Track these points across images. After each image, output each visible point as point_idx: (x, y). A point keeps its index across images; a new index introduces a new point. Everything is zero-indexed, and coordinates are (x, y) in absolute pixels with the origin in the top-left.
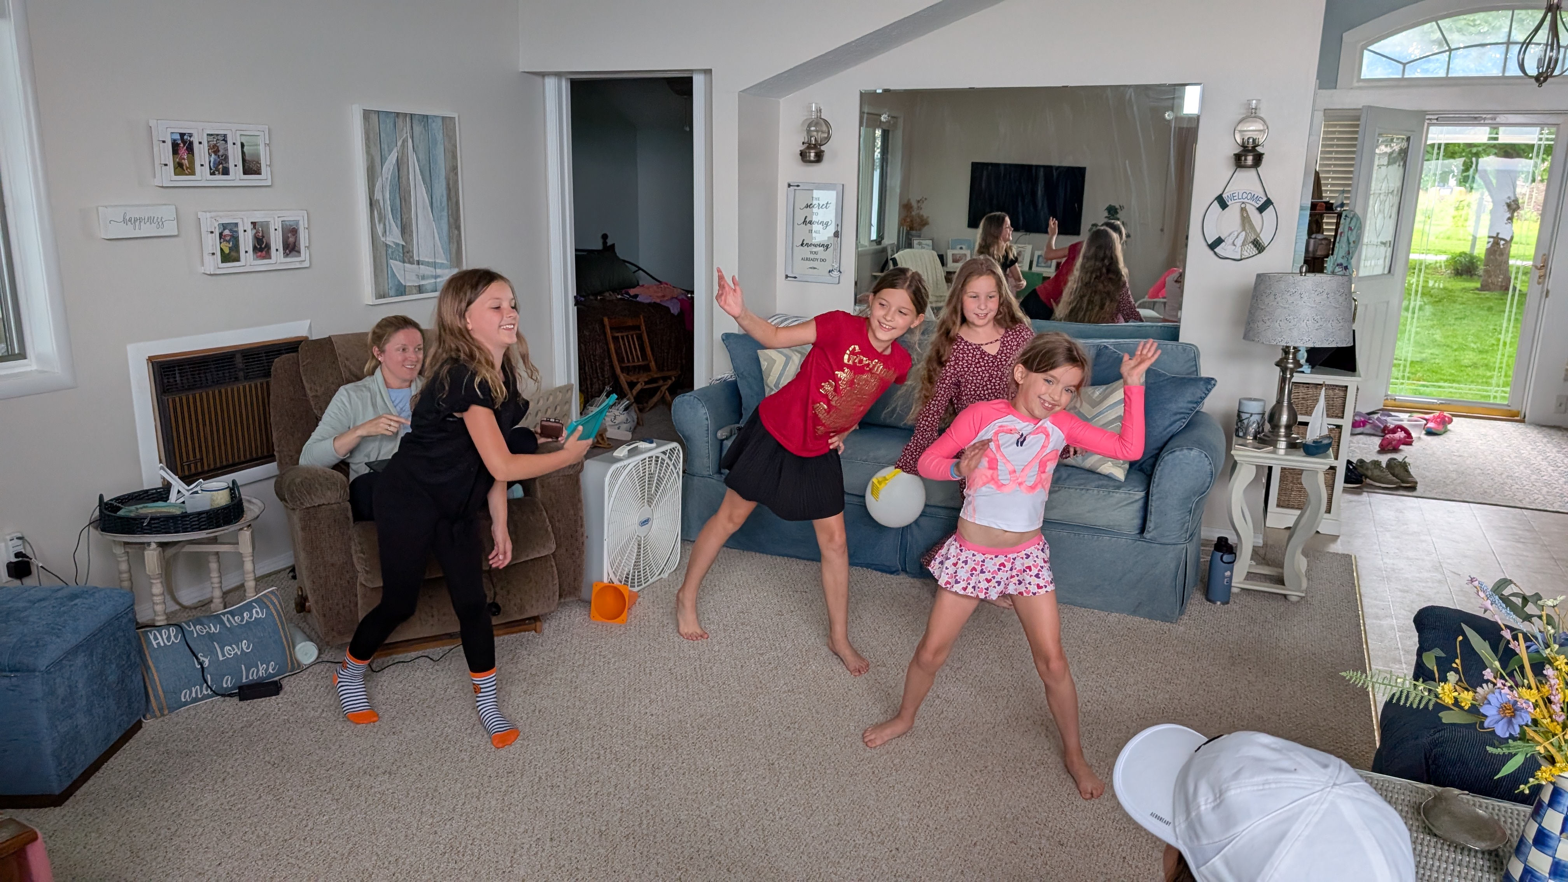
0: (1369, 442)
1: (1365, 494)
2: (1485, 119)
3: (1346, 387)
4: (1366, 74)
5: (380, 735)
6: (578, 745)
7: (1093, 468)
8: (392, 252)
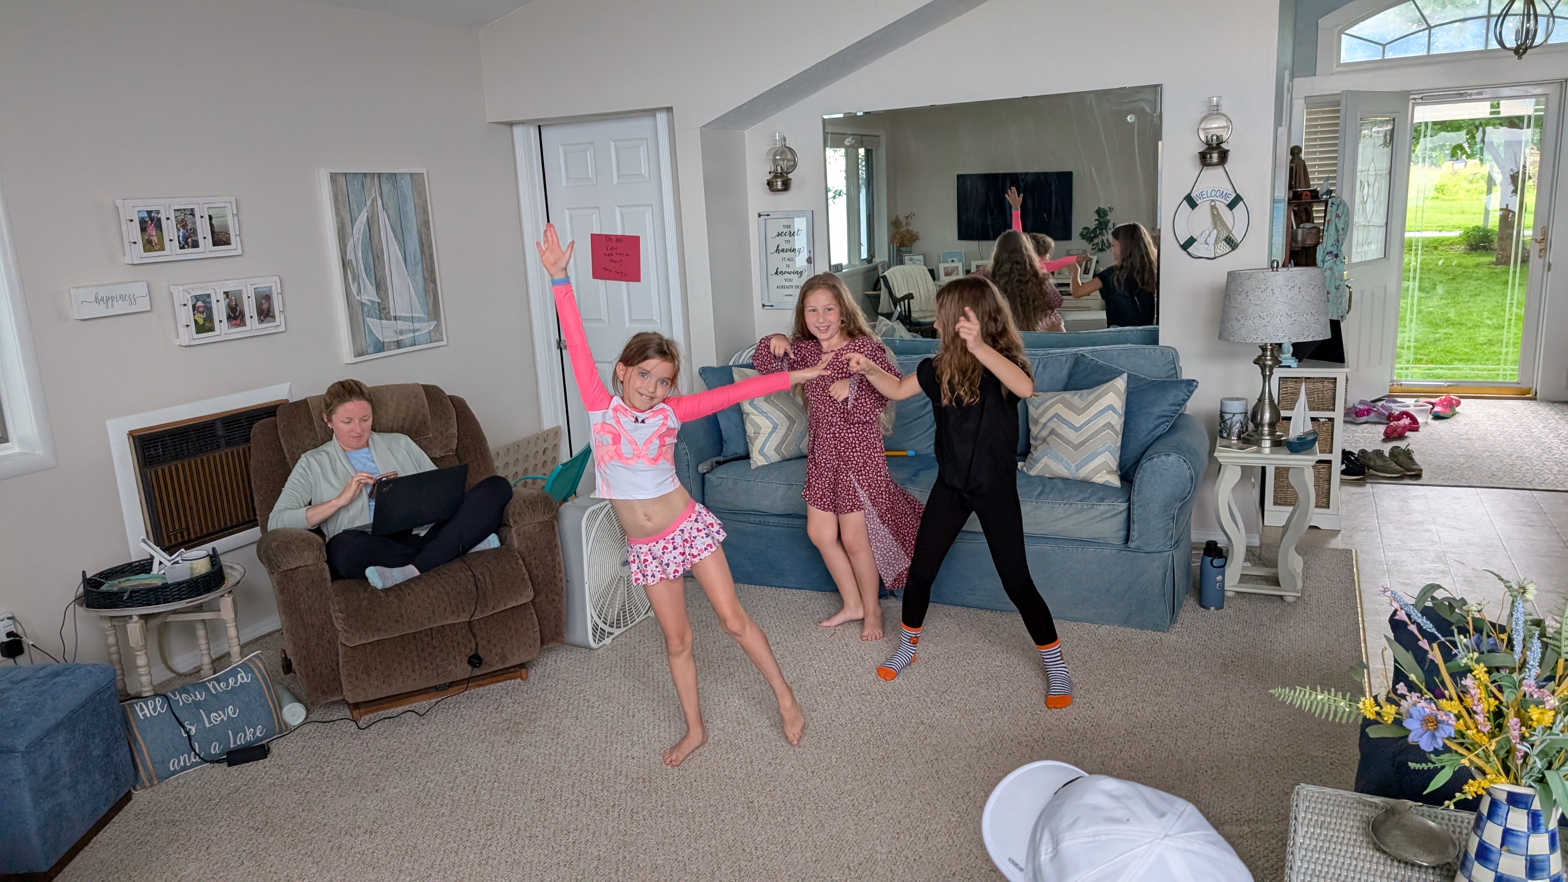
0: (1374, 431)
1: (1369, 485)
2: (1471, 94)
3: (1335, 379)
4: (1345, 58)
5: (363, 794)
6: (559, 793)
7: (1088, 478)
8: (369, 311)
